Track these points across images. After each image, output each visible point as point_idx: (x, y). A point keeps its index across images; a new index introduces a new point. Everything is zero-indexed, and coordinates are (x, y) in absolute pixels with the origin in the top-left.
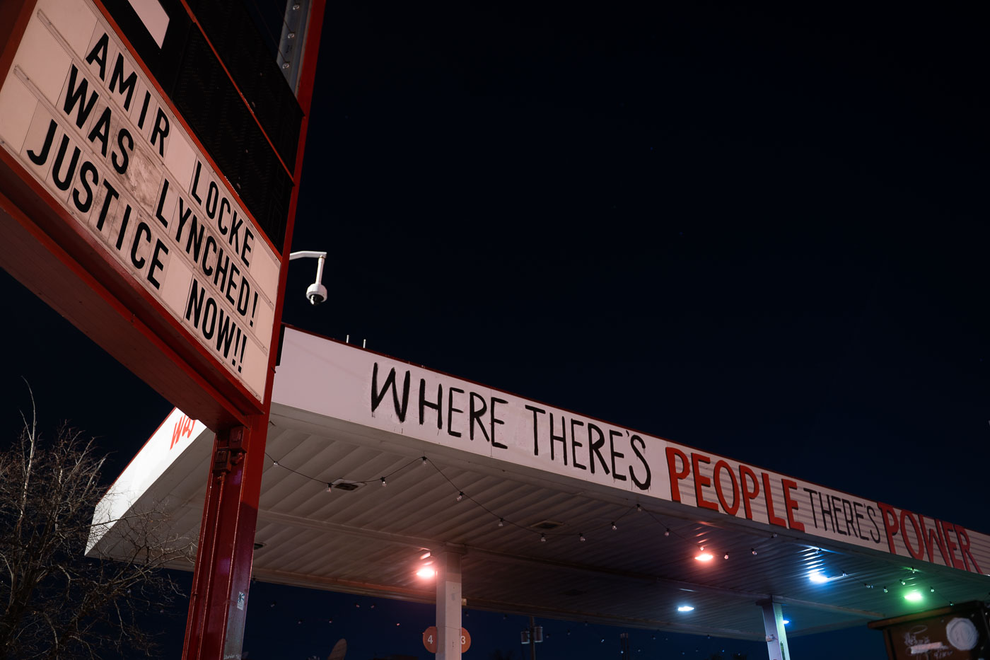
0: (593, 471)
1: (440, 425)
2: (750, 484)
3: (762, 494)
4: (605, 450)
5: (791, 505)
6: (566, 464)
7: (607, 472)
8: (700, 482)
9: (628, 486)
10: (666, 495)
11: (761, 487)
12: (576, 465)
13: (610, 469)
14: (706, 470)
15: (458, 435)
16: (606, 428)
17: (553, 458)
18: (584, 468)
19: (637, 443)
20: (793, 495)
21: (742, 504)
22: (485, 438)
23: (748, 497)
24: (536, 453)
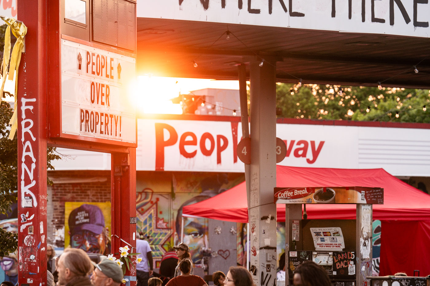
0: (392, 23)
1: (240, 6)
6: (363, 20)
7: (407, 20)
12: (374, 20)
13: (411, 17)
15: (257, 11)
17: (350, 17)
18: (383, 21)
22: (283, 9)
24: (333, 15)
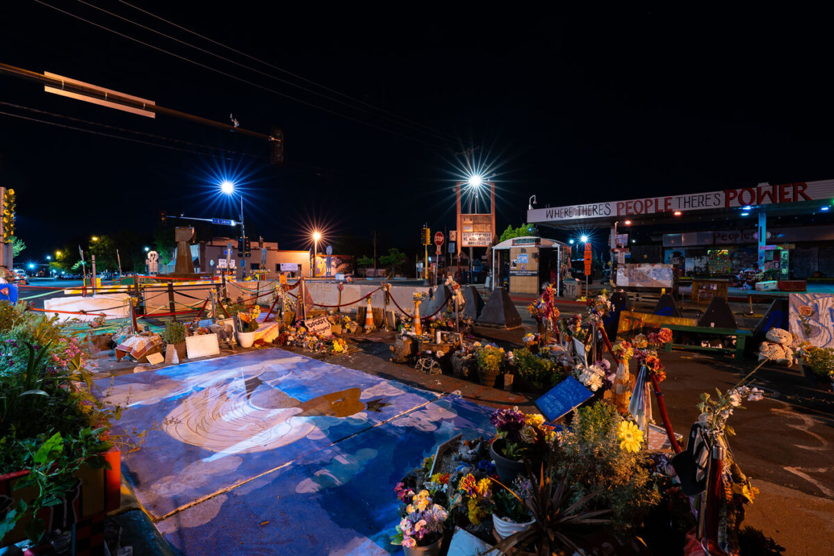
0: (594, 215)
1: (559, 216)
2: (649, 203)
3: (654, 205)
4: (597, 210)
5: (666, 204)
6: (587, 216)
8: (628, 208)
9: (604, 215)
10: (616, 215)
11: (654, 203)
12: (589, 215)
13: (599, 213)
14: (630, 205)
15: (562, 217)
16: (598, 204)
17: (583, 215)
18: (591, 215)
19: (607, 205)
20: (669, 201)
21: (644, 210)
22: (568, 216)
23: (646, 207)
24: (579, 216)
